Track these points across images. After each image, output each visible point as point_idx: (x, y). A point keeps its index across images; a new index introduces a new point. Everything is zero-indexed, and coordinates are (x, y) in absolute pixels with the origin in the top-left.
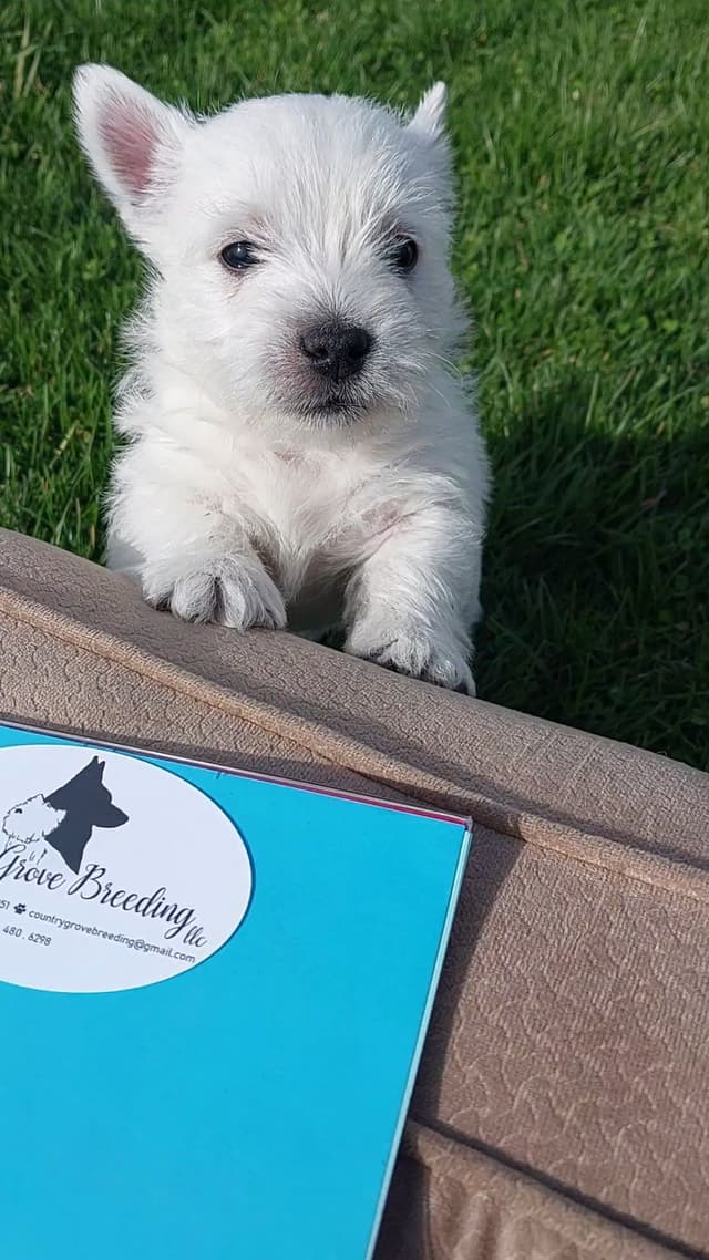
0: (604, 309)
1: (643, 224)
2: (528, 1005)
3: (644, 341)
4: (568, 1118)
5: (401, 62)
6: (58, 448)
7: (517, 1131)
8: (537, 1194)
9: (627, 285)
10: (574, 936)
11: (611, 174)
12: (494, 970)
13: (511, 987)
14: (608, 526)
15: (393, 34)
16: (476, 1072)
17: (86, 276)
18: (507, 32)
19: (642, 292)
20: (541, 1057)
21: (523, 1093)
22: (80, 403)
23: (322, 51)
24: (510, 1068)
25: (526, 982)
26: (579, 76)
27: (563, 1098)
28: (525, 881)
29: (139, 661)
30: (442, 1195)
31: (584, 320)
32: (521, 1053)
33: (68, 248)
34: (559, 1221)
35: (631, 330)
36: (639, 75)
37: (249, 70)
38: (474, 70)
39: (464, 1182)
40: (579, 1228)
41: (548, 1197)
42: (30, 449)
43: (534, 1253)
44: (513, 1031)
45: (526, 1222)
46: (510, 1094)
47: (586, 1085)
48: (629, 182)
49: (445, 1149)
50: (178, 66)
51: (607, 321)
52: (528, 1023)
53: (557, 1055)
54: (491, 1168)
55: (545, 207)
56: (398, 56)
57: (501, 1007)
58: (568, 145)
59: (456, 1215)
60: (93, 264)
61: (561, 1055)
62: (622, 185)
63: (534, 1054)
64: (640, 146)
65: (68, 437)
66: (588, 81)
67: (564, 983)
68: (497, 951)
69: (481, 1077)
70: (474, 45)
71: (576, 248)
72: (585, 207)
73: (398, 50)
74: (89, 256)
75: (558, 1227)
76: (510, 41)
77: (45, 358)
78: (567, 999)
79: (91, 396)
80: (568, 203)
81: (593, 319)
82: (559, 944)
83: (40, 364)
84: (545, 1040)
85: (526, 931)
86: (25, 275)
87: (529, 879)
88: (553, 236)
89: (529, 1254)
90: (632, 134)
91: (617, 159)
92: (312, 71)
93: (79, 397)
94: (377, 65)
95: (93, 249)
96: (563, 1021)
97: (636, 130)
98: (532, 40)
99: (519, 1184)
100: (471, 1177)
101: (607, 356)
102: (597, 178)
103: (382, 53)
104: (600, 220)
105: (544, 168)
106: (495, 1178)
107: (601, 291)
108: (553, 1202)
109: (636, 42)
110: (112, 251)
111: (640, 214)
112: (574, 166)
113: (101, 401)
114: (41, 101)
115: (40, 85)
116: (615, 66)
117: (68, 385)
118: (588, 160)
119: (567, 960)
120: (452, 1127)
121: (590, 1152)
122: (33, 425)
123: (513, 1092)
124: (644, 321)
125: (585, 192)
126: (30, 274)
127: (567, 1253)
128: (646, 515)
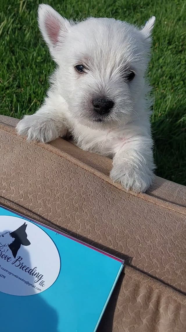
0: (172, 78)
1: (182, 57)
2: (168, 246)
3: (182, 88)
4: (178, 273)
5: (120, 11)
6: (31, 105)
7: (166, 276)
8: (172, 290)
9: (178, 73)
10: (179, 231)
11: (174, 44)
12: (159, 237)
13: (164, 241)
14: (172, 134)
15: (118, 3)
16: (156, 261)
17: (38, 61)
18: (148, 5)
19: (182, 75)
20: (172, 258)
21: (167, 267)
22: (36, 94)
23: (100, 6)
24: (164, 260)
25: (167, 240)
26: (167, 18)
27: (177, 268)
28: (166, 217)
29: (69, 157)
30: (147, 290)
31: (167, 81)
32: (167, 257)
33: (33, 53)
34: (177, 297)
35: (178, 85)
36: (182, 19)
37: (81, 10)
38: (139, 14)
39: (153, 287)
40: (182, 299)
41: (174, 291)
42: (23, 105)
43: (170, 305)
44: (164, 252)
45: (168, 297)
46: (164, 267)
47: (183, 266)
48: (179, 46)
49: (149, 279)
50: (62, 8)
51: (173, 82)
52: (168, 250)
53: (176, 258)
54: (160, 284)
55: (157, 51)
56: (119, 9)
57: (161, 246)
58: (164, 36)
59: (150, 295)
60: (39, 58)
61: (177, 258)
62: (177, 47)
63: (170, 258)
64: (182, 37)
65: (34, 102)
66: (169, 19)
67: (177, 241)
68: (160, 233)
69: (157, 262)
70: (139, 8)
71: (165, 62)
72: (167, 52)
73: (119, 8)
74: (39, 56)
75: (176, 299)
76: (149, 7)
77: (27, 81)
78: (178, 245)
79: (40, 92)
80: (163, 51)
81: (169, 81)
82: (175, 232)
83: (26, 83)
84: (172, 254)
85: (167, 228)
86: (22, 59)
87: (167, 216)
88: (159, 59)
89: (169, 305)
90: (180, 34)
91: (176, 40)
92: (97, 12)
93: (36, 92)
94: (114, 11)
95: (40, 54)
96: (177, 250)
97: (181, 33)
98: (154, 7)
99: (167, 288)
100: (155, 286)
101: (172, 91)
102: (170, 45)
103: (115, 8)
104: (171, 55)
105: (157, 41)
106: (161, 286)
107: (171, 74)
108: (176, 292)
109: (182, 10)
110: (44, 55)
111: (181, 55)
112: (165, 41)
113: (42, 93)
114: (27, 14)
115: (26, 10)
116: (176, 16)
117: (33, 89)
118: (169, 40)
119: (177, 236)
120: (150, 274)
121: (184, 282)
122: (24, 98)
123: (165, 266)
124: (182, 82)
125: (167, 48)
126: (23, 59)
127: (178, 305)
128: (182, 132)
